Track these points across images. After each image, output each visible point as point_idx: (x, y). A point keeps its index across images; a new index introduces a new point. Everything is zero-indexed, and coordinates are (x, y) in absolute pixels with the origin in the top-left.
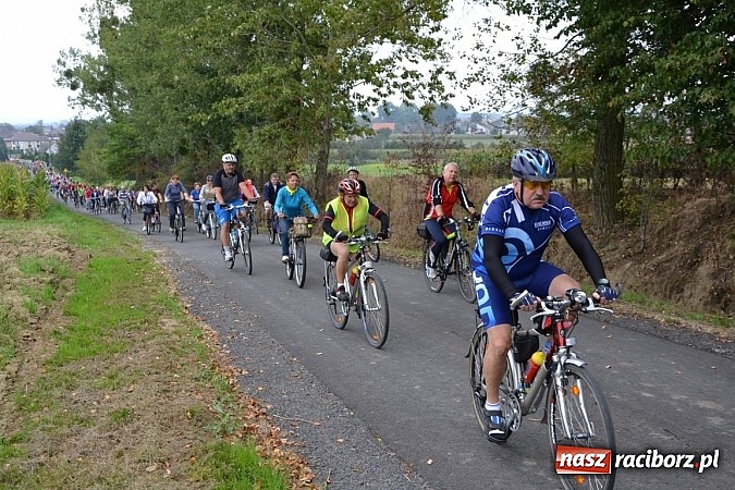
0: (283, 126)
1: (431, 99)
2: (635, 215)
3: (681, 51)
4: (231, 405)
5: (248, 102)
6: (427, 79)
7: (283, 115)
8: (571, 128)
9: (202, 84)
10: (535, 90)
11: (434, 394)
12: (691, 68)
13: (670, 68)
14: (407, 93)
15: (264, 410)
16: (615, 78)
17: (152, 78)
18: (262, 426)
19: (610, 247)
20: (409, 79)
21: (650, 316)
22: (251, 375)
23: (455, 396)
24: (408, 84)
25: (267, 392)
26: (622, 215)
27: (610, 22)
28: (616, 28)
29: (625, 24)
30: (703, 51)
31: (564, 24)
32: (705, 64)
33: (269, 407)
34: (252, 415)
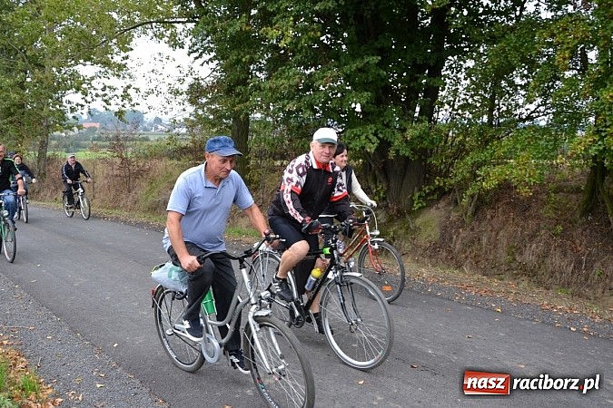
0: (11, 122)
1: (123, 106)
2: (257, 182)
3: (277, 78)
6: (120, 92)
7: (11, 114)
8: (214, 126)
10: (192, 102)
11: (119, 301)
13: (270, 88)
14: (106, 101)
16: (239, 94)
20: (107, 91)
24: (105, 95)
26: (249, 182)
27: (235, 58)
28: (238, 61)
29: (244, 60)
30: (288, 78)
31: (206, 57)
32: (290, 85)
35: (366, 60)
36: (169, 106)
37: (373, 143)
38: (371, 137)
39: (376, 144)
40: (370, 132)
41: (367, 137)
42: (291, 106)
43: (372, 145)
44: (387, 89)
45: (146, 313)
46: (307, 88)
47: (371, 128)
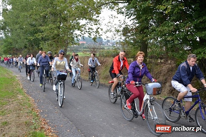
0: (54, 41)
1: (96, 36)
2: (150, 69)
3: (163, 26)
4: (37, 120)
5: (45, 34)
6: (95, 30)
7: (55, 38)
8: (134, 46)
9: (32, 29)
10: (124, 35)
11: (95, 118)
12: (165, 31)
13: (160, 31)
14: (89, 34)
15: (47, 122)
16: (145, 33)
17: (17, 26)
18: (46, 126)
20: (90, 30)
22: (43, 112)
23: (101, 118)
24: (90, 31)
25: (48, 117)
27: (145, 18)
28: (146, 19)
29: (148, 18)
30: (168, 27)
31: (132, 17)
32: (169, 30)
33: (48, 121)
34: (43, 123)
35: (204, 18)
36: (115, 36)
45: (106, 124)
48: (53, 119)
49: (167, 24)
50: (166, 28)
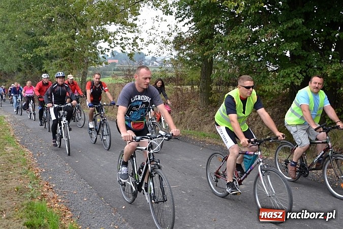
0: (66, 60)
1: (133, 50)
2: (217, 102)
3: (233, 34)
4: (36, 185)
5: (50, 49)
6: (131, 41)
7: (67, 55)
8: (190, 64)
9: (29, 40)
10: (177, 48)
13: (229, 41)
14: (122, 47)
15: (52, 187)
16: (207, 44)
17: (4, 36)
18: (50, 194)
19: (206, 115)
20: (123, 41)
21: (220, 144)
22: (47, 172)
24: (123, 43)
25: (53, 179)
26: (211, 102)
27: (205, 20)
28: (208, 23)
29: (211, 21)
30: (241, 34)
31: (186, 20)
32: (242, 39)
33: (54, 185)
34: (46, 189)
35: (295, 21)
36: (162, 51)
37: (299, 79)
38: (298, 74)
39: (301, 80)
40: (297, 71)
41: (295, 75)
42: (242, 53)
43: (298, 80)
44: (310, 41)
46: (253, 40)
47: (298, 68)
48: (61, 182)
49: (240, 31)
50: (237, 36)
